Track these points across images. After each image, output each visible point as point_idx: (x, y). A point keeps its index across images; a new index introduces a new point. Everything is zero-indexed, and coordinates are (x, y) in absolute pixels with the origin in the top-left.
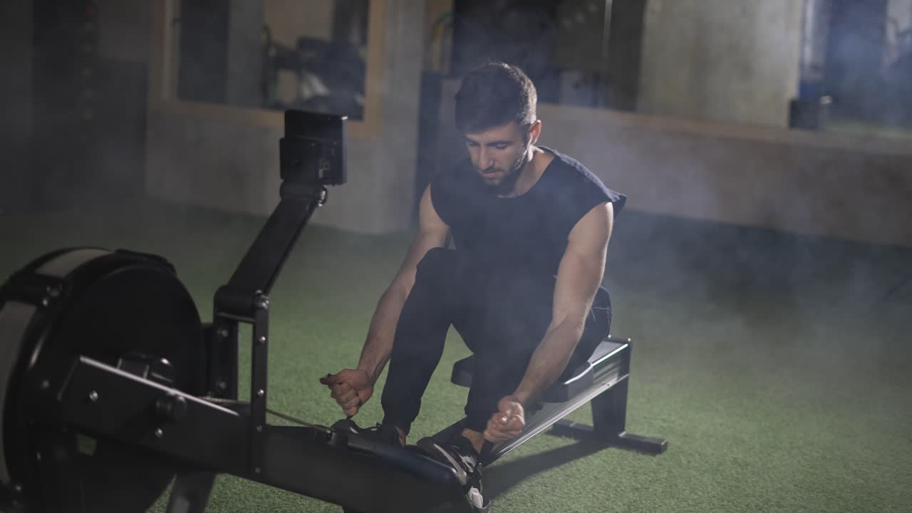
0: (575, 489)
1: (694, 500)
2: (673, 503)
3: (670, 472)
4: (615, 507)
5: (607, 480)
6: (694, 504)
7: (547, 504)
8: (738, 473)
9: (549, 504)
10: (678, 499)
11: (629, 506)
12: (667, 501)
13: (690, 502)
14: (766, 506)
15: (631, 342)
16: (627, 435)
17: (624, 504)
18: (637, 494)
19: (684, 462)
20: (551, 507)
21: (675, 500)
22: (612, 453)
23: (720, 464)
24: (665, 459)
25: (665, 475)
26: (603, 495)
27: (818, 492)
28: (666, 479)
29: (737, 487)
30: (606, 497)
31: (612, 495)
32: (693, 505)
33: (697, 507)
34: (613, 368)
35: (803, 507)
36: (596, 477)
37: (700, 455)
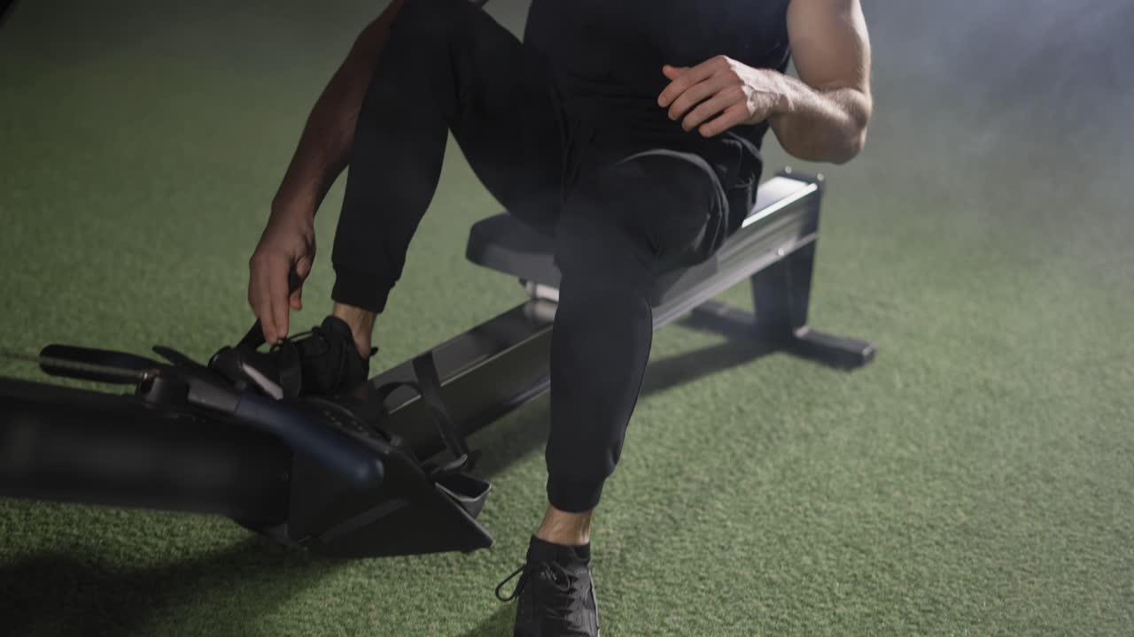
0: (700, 431)
1: (900, 459)
2: (863, 463)
3: (870, 404)
4: (759, 470)
5: (759, 417)
6: (898, 468)
7: (642, 462)
8: (986, 409)
9: (646, 459)
10: (872, 457)
11: (784, 472)
12: (852, 462)
13: (893, 466)
14: (1024, 478)
15: (824, 181)
16: (811, 332)
17: (776, 467)
18: (803, 445)
19: (899, 385)
20: (647, 466)
21: (868, 460)
22: (780, 362)
23: (959, 391)
24: (867, 379)
25: (862, 408)
26: (744, 446)
27: (1119, 453)
28: (861, 416)
29: (980, 438)
30: (749, 449)
31: (760, 447)
32: (896, 472)
33: (902, 477)
34: (790, 223)
35: (1088, 482)
36: (740, 410)
37: (928, 371)
